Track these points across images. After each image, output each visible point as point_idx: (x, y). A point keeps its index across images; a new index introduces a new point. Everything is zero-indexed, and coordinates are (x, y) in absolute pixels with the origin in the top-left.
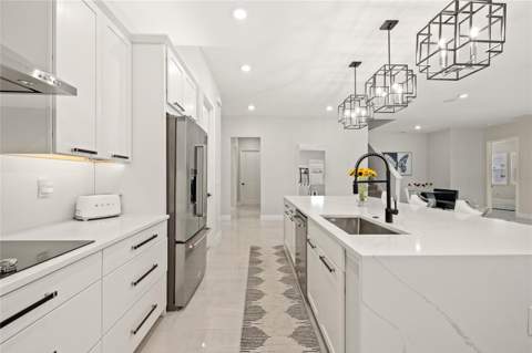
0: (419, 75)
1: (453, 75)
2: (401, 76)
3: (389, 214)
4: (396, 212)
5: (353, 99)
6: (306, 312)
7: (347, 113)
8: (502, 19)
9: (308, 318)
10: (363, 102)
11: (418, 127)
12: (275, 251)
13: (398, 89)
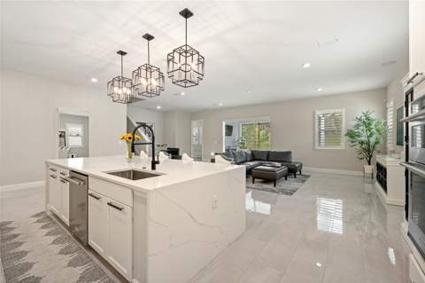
0: (166, 77)
1: (184, 84)
2: (156, 74)
3: (154, 164)
4: (158, 163)
5: (121, 80)
6: (88, 257)
7: (116, 89)
8: (203, 63)
9: (91, 260)
10: (128, 84)
11: (159, 107)
12: (35, 219)
13: (155, 83)
